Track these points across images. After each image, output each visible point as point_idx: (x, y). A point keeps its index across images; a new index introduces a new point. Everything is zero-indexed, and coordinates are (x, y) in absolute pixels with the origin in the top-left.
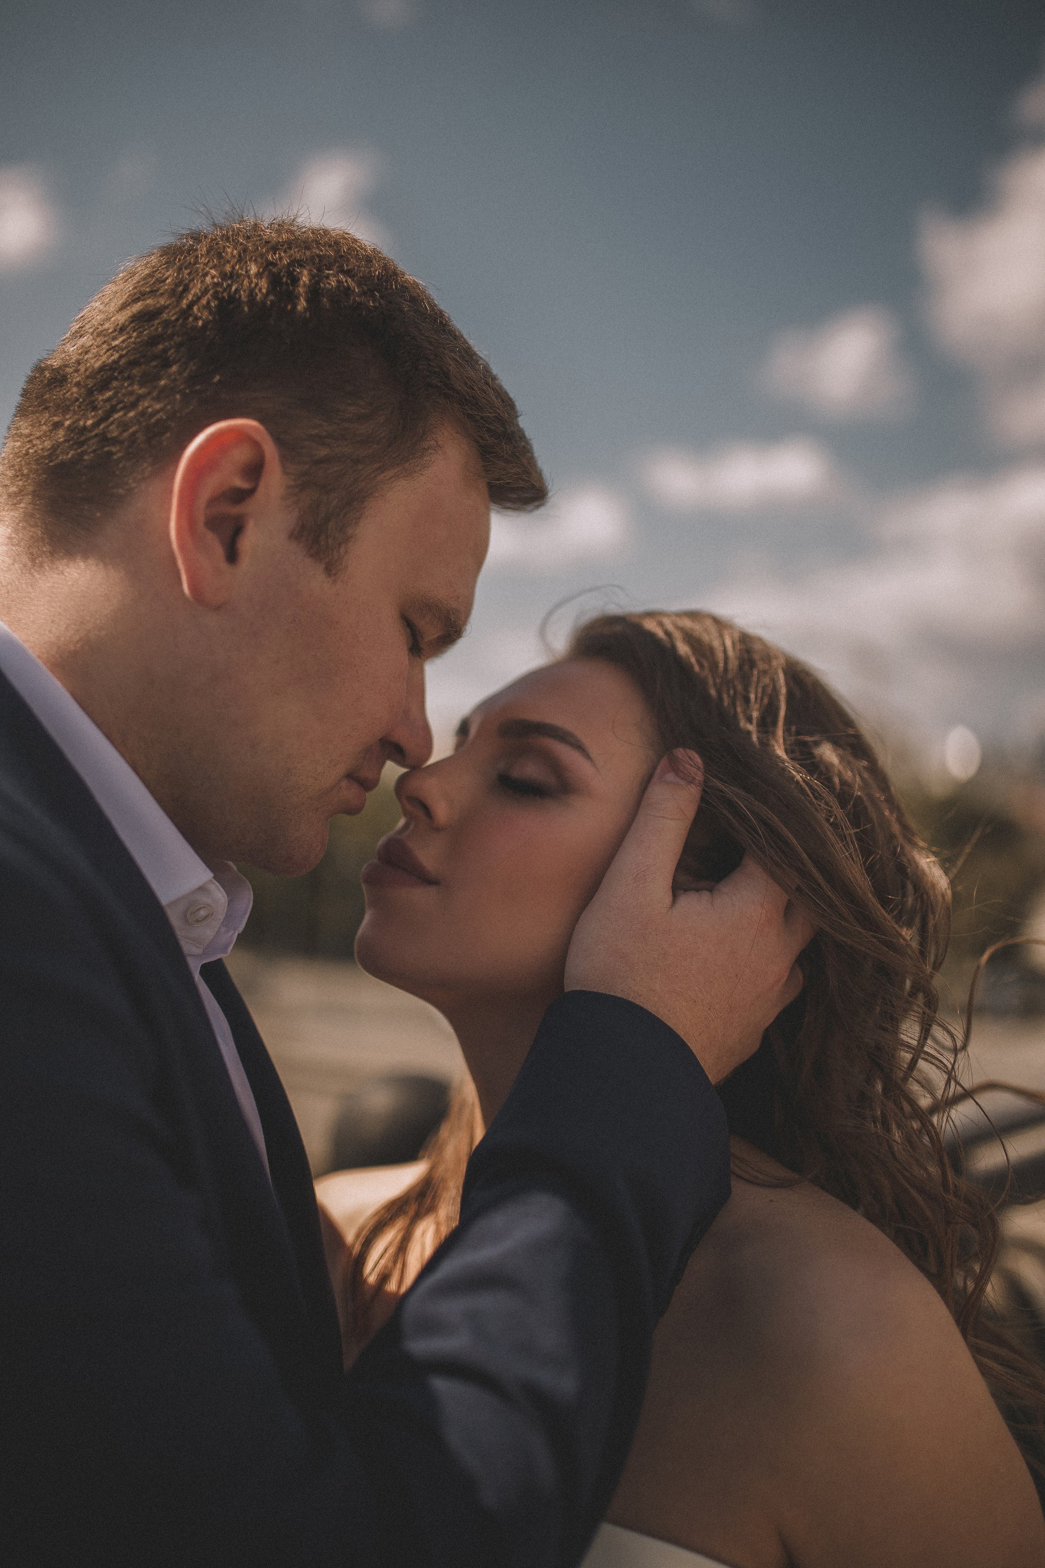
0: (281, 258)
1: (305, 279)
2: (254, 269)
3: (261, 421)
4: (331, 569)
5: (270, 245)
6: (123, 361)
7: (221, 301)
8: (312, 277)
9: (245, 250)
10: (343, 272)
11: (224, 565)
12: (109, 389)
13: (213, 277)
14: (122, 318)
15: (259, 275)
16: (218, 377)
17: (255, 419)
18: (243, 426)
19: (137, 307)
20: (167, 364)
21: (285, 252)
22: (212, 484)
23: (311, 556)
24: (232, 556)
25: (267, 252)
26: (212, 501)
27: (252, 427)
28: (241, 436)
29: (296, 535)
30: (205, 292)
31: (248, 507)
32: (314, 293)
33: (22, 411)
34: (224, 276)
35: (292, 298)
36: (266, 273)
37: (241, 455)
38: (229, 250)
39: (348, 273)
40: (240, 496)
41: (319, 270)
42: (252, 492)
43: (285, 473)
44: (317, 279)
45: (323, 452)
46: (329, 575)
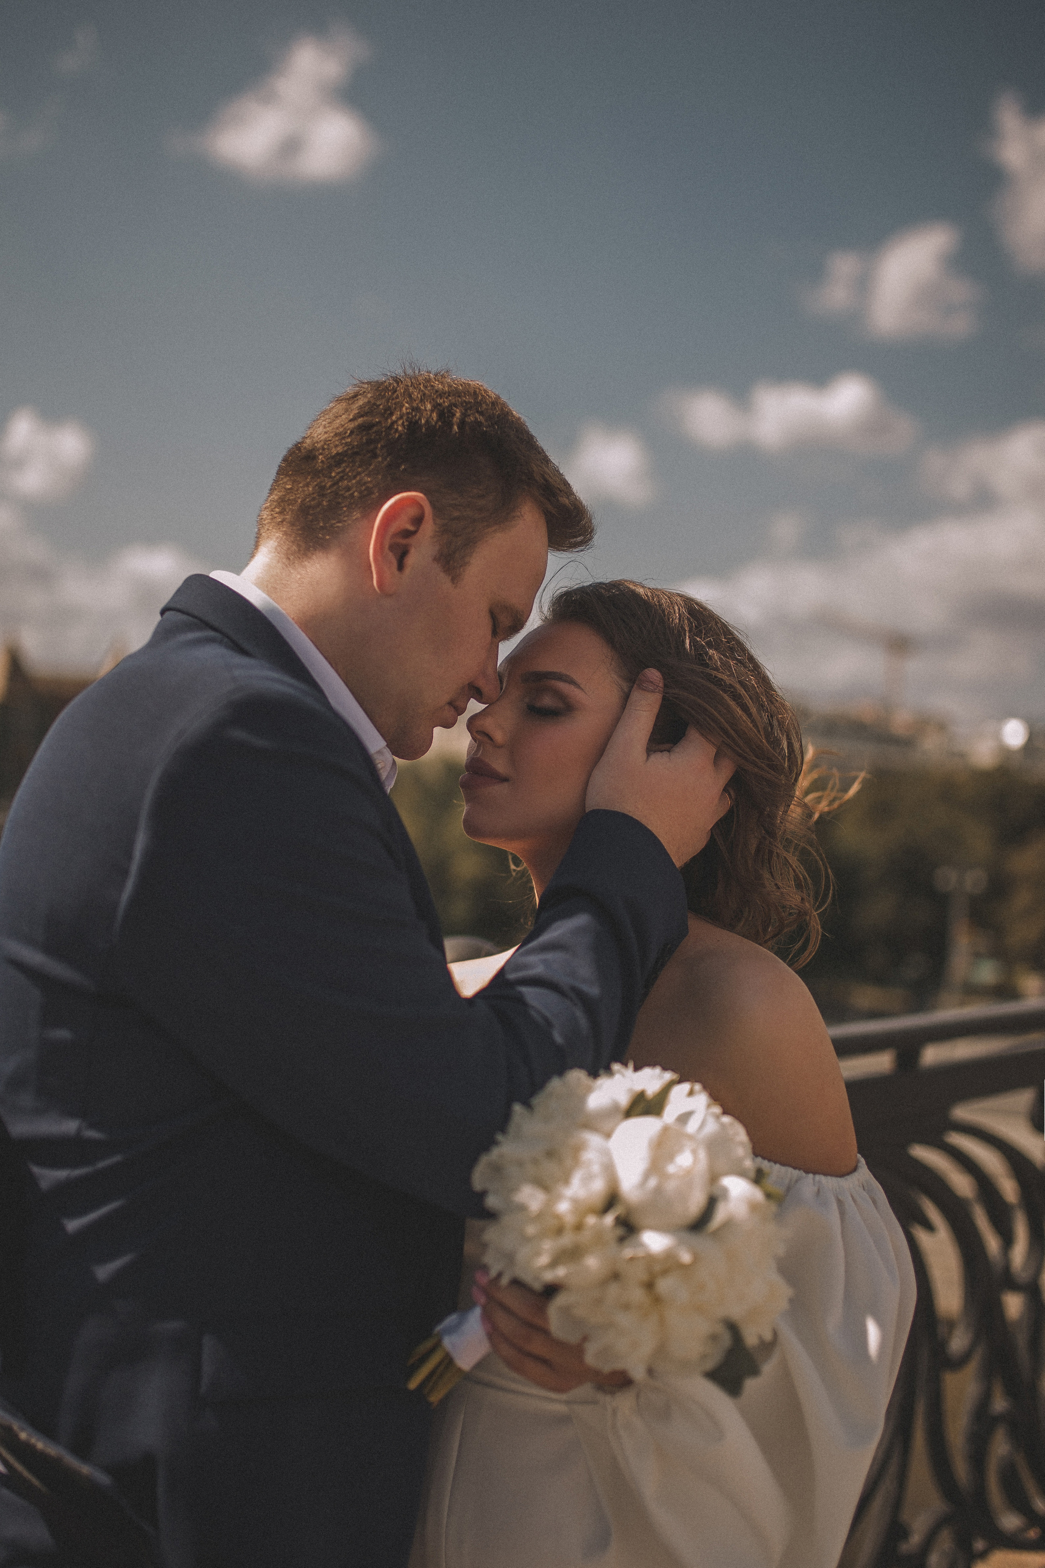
0: (444, 402)
1: (458, 415)
2: (429, 407)
3: (425, 494)
4: (455, 579)
5: (438, 393)
6: (350, 452)
7: (410, 423)
8: (462, 414)
9: (424, 394)
10: (478, 412)
11: (397, 572)
12: (340, 467)
13: (406, 409)
14: (352, 425)
15: (432, 411)
16: (403, 467)
17: (421, 492)
18: (415, 496)
19: (360, 420)
20: (375, 456)
21: (446, 398)
22: (394, 528)
23: (444, 571)
24: (401, 567)
25: (437, 397)
26: (395, 535)
27: (421, 497)
28: (413, 501)
29: (436, 559)
30: (401, 417)
31: (412, 541)
32: (462, 424)
33: (281, 471)
34: (413, 409)
35: (451, 426)
36: (436, 411)
37: (412, 512)
38: (416, 394)
39: (481, 413)
40: (408, 534)
41: (466, 410)
42: (414, 533)
43: (435, 523)
44: (464, 415)
45: (456, 514)
46: (453, 583)
